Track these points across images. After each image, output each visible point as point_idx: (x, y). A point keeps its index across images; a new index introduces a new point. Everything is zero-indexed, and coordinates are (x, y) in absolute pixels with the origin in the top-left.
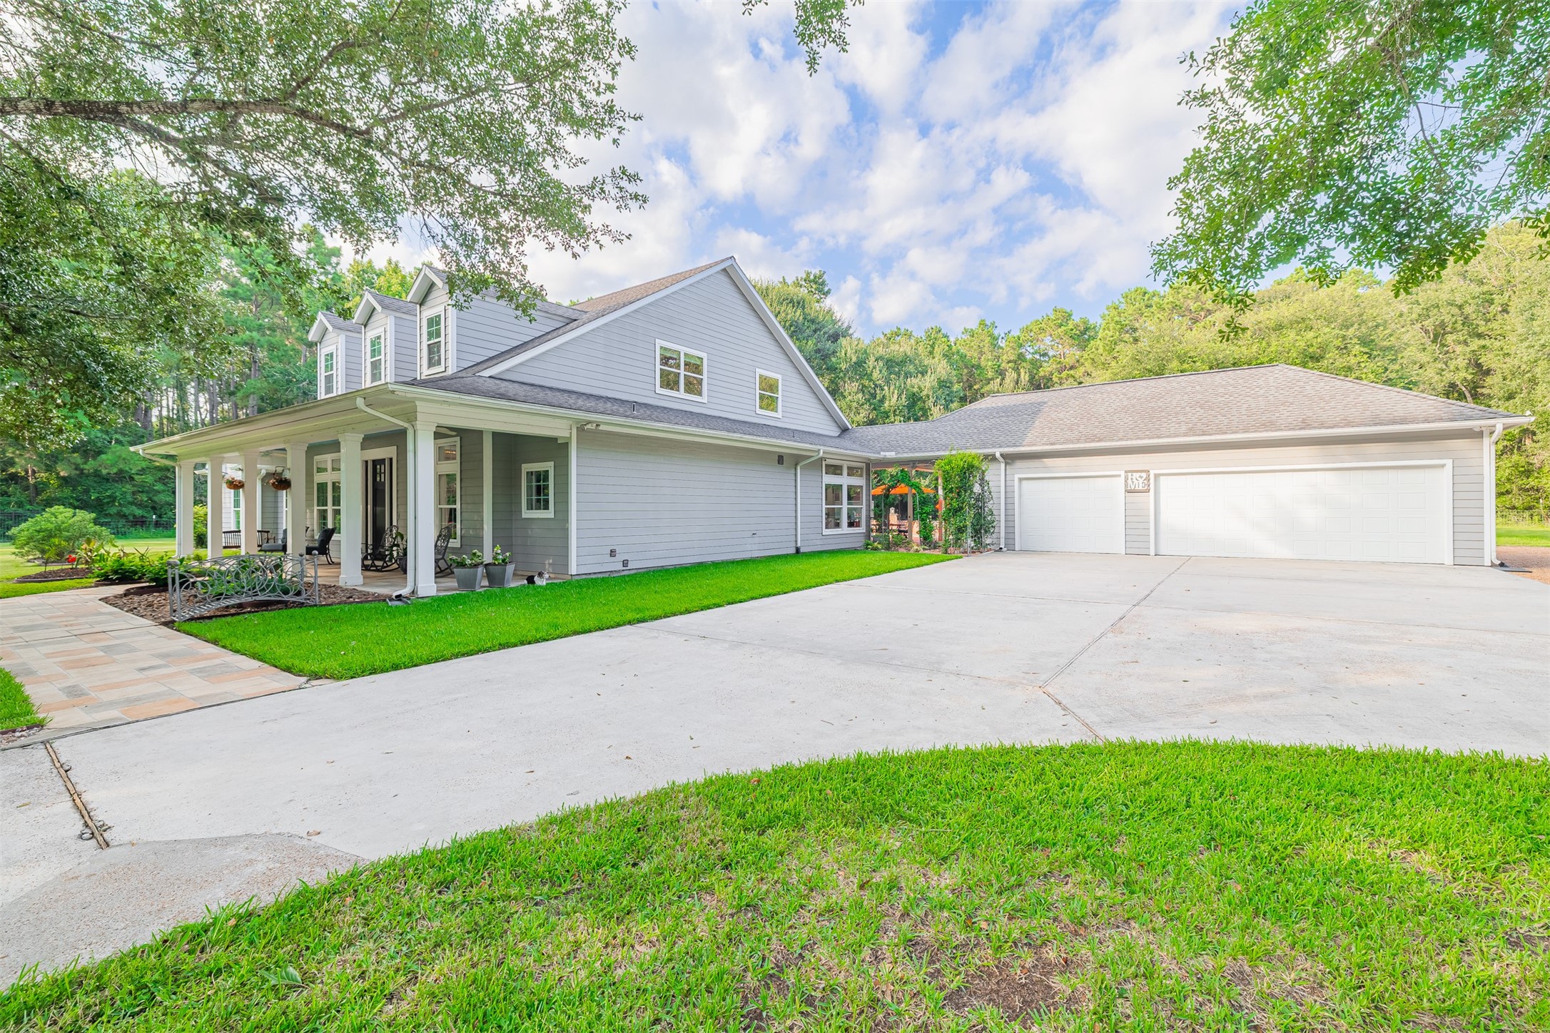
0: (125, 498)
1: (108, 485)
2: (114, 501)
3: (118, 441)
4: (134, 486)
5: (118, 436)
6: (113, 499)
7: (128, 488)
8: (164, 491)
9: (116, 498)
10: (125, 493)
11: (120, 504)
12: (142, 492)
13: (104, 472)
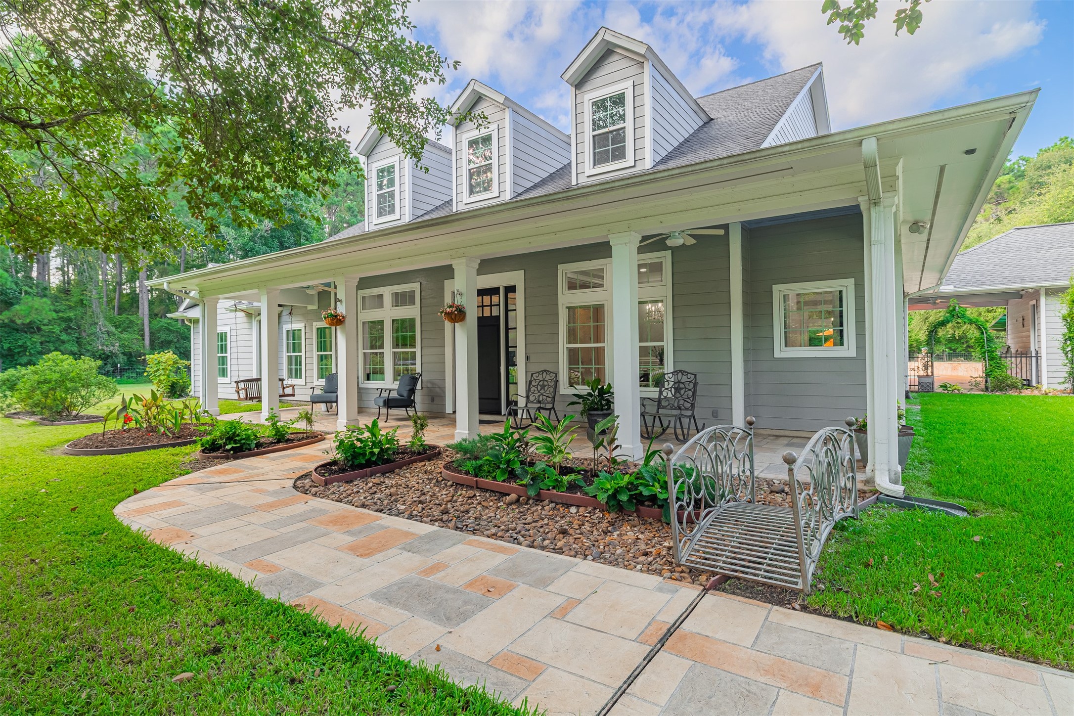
0: (35, 347)
1: (18, 336)
2: (25, 351)
3: (27, 293)
4: (43, 336)
5: (27, 288)
6: (24, 348)
7: (37, 338)
8: (69, 341)
9: (27, 347)
10: (36, 342)
11: (30, 353)
12: (48, 342)
13: (19, 322)
